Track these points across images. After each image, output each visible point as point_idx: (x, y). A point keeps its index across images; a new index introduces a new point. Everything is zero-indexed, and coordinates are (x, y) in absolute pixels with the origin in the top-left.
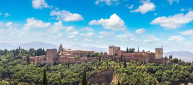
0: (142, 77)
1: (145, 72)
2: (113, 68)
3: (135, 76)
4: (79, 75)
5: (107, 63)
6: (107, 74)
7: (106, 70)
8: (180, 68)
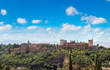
0: (83, 58)
1: (84, 55)
2: (64, 54)
3: (78, 58)
4: (44, 59)
5: (60, 50)
6: (60, 58)
7: (60, 55)
8: (104, 52)
